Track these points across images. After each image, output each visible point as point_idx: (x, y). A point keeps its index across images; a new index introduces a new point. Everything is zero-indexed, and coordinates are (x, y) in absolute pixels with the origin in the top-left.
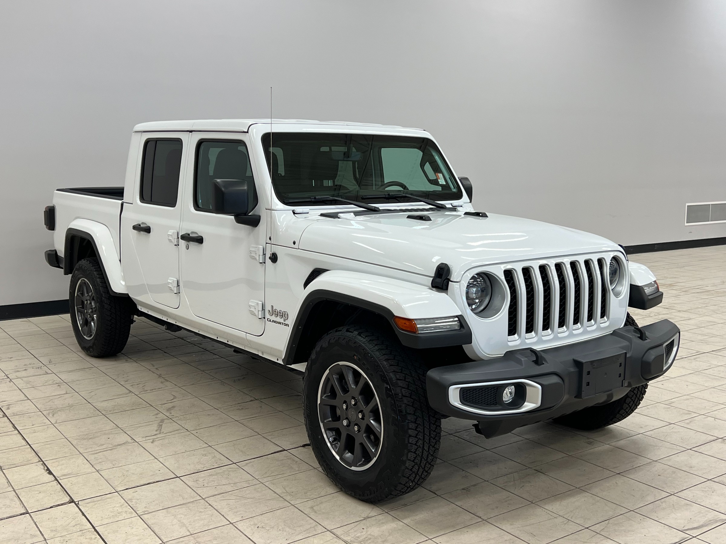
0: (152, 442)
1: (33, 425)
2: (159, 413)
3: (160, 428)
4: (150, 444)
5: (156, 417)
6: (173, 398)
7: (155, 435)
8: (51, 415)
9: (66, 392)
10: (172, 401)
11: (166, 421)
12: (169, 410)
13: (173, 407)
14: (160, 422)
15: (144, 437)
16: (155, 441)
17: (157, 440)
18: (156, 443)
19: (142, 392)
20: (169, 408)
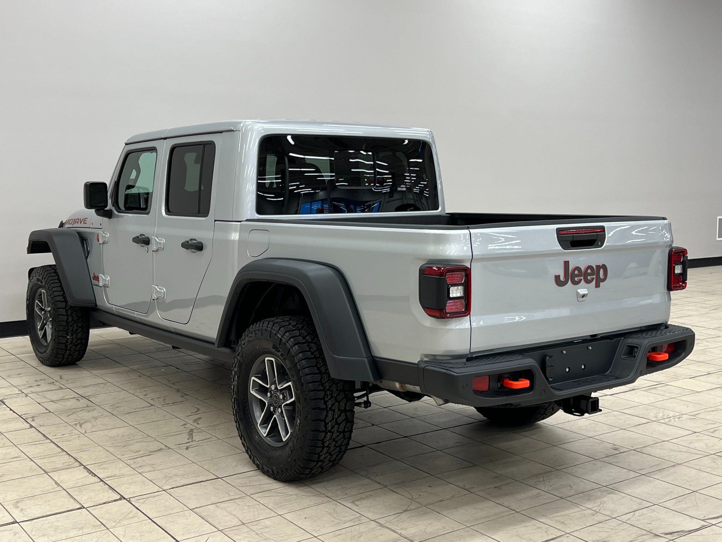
0: (186, 449)
1: (63, 435)
2: (187, 424)
3: (191, 437)
4: (185, 450)
5: (185, 428)
6: (197, 410)
7: (188, 443)
8: (78, 426)
9: (87, 405)
10: (197, 413)
11: (195, 431)
12: (195, 421)
13: (200, 418)
14: (190, 432)
15: (177, 445)
16: (190, 448)
17: (190, 447)
18: (189, 449)
19: (164, 405)
20: (196, 420)
